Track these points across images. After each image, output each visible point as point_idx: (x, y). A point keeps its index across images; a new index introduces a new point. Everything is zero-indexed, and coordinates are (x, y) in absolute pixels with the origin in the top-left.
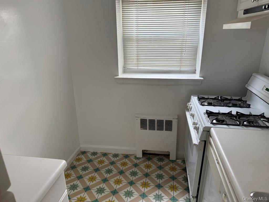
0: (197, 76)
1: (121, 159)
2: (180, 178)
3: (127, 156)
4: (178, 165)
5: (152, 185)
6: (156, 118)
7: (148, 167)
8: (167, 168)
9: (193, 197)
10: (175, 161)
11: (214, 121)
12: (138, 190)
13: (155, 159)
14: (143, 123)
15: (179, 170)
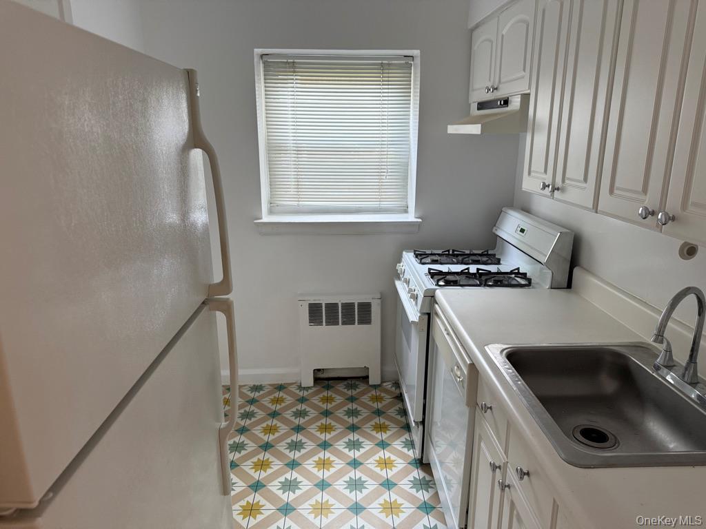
0: (411, 217)
1: (270, 393)
2: (392, 412)
3: (280, 388)
4: (387, 391)
5: (340, 428)
6: (340, 300)
7: (327, 400)
8: (365, 399)
9: (416, 423)
10: (379, 386)
11: (441, 283)
12: (312, 438)
13: (341, 387)
14: (315, 313)
15: (388, 399)
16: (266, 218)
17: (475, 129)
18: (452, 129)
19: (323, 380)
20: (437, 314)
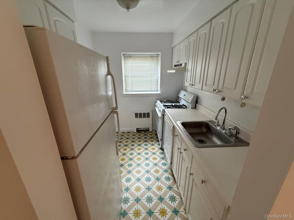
0: (159, 92)
1: (126, 134)
2: (155, 138)
3: (129, 132)
4: (153, 133)
5: (143, 141)
6: (142, 112)
7: (140, 135)
8: (148, 135)
9: (160, 140)
10: (152, 132)
11: (166, 108)
12: (136, 144)
13: (143, 132)
14: (136, 115)
15: (154, 135)
16: (125, 93)
17: (174, 71)
18: (168, 71)
19: (139, 131)
20: (165, 115)
